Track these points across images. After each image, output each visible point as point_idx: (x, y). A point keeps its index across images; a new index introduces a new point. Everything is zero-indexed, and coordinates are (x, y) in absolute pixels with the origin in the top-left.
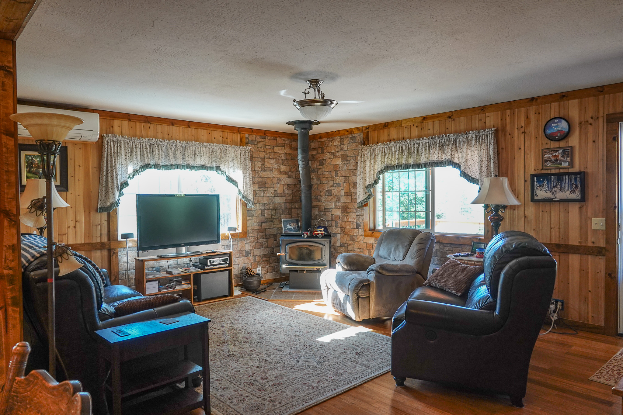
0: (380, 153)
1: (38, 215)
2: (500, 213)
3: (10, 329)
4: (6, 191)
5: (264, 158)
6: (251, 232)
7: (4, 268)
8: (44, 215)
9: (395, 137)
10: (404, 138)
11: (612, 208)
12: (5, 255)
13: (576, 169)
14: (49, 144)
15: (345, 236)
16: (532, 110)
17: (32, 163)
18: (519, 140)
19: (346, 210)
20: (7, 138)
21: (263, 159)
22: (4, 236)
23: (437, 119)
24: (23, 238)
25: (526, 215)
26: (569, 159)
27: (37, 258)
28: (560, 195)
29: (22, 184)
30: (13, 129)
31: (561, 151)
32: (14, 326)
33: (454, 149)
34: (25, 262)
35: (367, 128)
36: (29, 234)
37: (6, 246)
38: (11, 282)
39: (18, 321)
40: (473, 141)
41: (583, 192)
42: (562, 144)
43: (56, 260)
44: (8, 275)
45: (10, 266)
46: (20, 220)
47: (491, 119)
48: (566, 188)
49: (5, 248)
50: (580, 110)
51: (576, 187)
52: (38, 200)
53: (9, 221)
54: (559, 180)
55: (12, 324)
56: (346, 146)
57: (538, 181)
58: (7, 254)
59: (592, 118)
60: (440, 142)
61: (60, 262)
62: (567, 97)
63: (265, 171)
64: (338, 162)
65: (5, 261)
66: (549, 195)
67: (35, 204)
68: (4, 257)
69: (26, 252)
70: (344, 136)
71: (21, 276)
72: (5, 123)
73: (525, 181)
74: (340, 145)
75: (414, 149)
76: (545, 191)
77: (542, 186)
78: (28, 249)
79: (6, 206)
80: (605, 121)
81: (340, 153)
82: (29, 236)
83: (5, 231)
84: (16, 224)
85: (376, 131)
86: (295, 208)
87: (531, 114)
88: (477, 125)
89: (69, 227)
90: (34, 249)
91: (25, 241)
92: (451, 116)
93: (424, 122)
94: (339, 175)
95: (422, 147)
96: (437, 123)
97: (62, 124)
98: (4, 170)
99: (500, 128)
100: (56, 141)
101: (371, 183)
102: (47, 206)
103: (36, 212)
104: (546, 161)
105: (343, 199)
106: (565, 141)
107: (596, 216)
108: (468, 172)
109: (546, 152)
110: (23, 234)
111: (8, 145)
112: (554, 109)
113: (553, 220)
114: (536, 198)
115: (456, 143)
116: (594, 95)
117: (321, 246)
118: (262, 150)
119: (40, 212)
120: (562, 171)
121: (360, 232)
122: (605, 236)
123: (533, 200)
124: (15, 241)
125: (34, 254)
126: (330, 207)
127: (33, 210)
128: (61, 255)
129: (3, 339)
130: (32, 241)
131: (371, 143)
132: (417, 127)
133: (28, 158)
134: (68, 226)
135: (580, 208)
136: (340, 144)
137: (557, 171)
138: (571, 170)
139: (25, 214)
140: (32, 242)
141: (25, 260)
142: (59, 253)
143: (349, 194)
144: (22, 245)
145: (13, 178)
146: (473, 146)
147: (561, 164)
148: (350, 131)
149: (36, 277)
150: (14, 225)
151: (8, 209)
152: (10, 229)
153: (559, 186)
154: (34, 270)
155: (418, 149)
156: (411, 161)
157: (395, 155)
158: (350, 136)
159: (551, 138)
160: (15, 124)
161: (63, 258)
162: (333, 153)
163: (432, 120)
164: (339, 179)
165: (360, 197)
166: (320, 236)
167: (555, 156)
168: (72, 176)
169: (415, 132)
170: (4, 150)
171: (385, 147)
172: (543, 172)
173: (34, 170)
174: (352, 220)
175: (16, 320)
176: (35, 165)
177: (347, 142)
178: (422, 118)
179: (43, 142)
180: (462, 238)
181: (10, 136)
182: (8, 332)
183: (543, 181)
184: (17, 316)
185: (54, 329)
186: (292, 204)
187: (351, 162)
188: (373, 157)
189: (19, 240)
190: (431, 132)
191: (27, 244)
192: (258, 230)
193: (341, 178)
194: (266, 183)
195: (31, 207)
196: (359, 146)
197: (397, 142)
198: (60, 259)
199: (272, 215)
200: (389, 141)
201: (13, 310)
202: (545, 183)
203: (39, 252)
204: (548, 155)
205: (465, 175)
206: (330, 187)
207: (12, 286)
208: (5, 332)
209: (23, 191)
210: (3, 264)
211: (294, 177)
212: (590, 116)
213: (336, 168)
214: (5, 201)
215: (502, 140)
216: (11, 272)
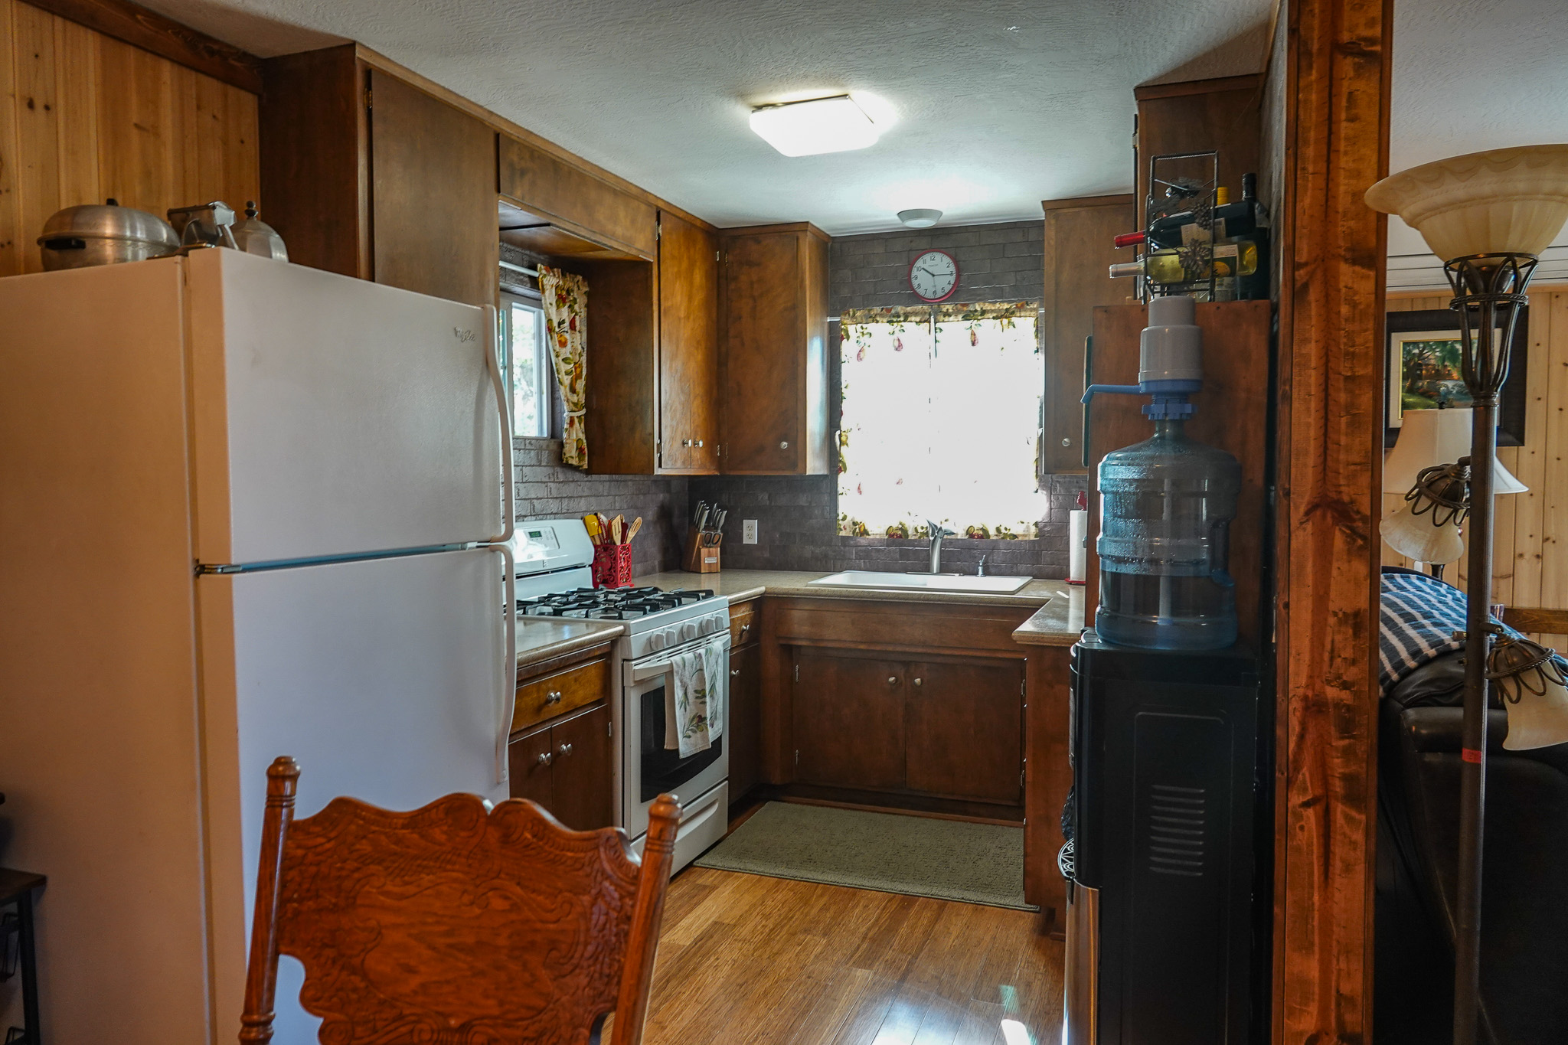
1: (1438, 523)
3: (1338, 872)
4: (1343, 440)
7: (1329, 682)
8: (1458, 521)
12: (1333, 641)
14: (1493, 269)
17: (1420, 365)
20: (1354, 272)
22: (1332, 581)
24: (1387, 583)
27: (1426, 662)
29: (1391, 426)
30: (1372, 241)
32: (1348, 868)
34: (1388, 667)
36: (1405, 572)
37: (1335, 614)
38: (1346, 729)
39: (1360, 854)
43: (1497, 688)
44: (1338, 705)
45: (1345, 678)
46: (1380, 536)
49: (1332, 620)
52: (1441, 471)
53: (1347, 536)
55: (1342, 860)
58: (1338, 638)
61: (1511, 701)
65: (1332, 659)
67: (1431, 484)
68: (1328, 646)
69: (1394, 633)
71: (1374, 714)
72: (1352, 223)
78: (1400, 621)
79: (1343, 489)
82: (1402, 577)
83: (1335, 565)
84: (1368, 544)
89: (1521, 555)
90: (1418, 627)
91: (1392, 591)
97: (1548, 186)
98: (1340, 374)
100: (1520, 255)
102: (1470, 492)
103: (1432, 508)
110: (1386, 570)
111: (1356, 293)
119: (1447, 511)
124: (1363, 603)
125: (1417, 645)
127: (1424, 502)
128: (1516, 676)
129: (1316, 898)
130: (1411, 596)
133: (1409, 352)
134: (1518, 551)
139: (1398, 516)
140: (1411, 600)
141: (1390, 661)
142: (1509, 666)
144: (1383, 607)
145: (1366, 399)
149: (1424, 732)
150: (1361, 548)
151: (1346, 499)
152: (1349, 561)
154: (1416, 703)
160: (1382, 220)
161: (1523, 687)
168: (1539, 399)
170: (1344, 310)
173: (1424, 384)
175: (1355, 849)
176: (1427, 370)
179: (1469, 266)
181: (1363, 266)
182: (1330, 881)
184: (1359, 836)
185: (1478, 928)
189: (1375, 589)
191: (1395, 603)
195: (1419, 495)
198: (1511, 688)
201: (1349, 819)
203: (1436, 643)
207: (1347, 742)
208: (1322, 878)
209: (1391, 444)
210: (1326, 668)
214: (1339, 473)
216: (1346, 696)
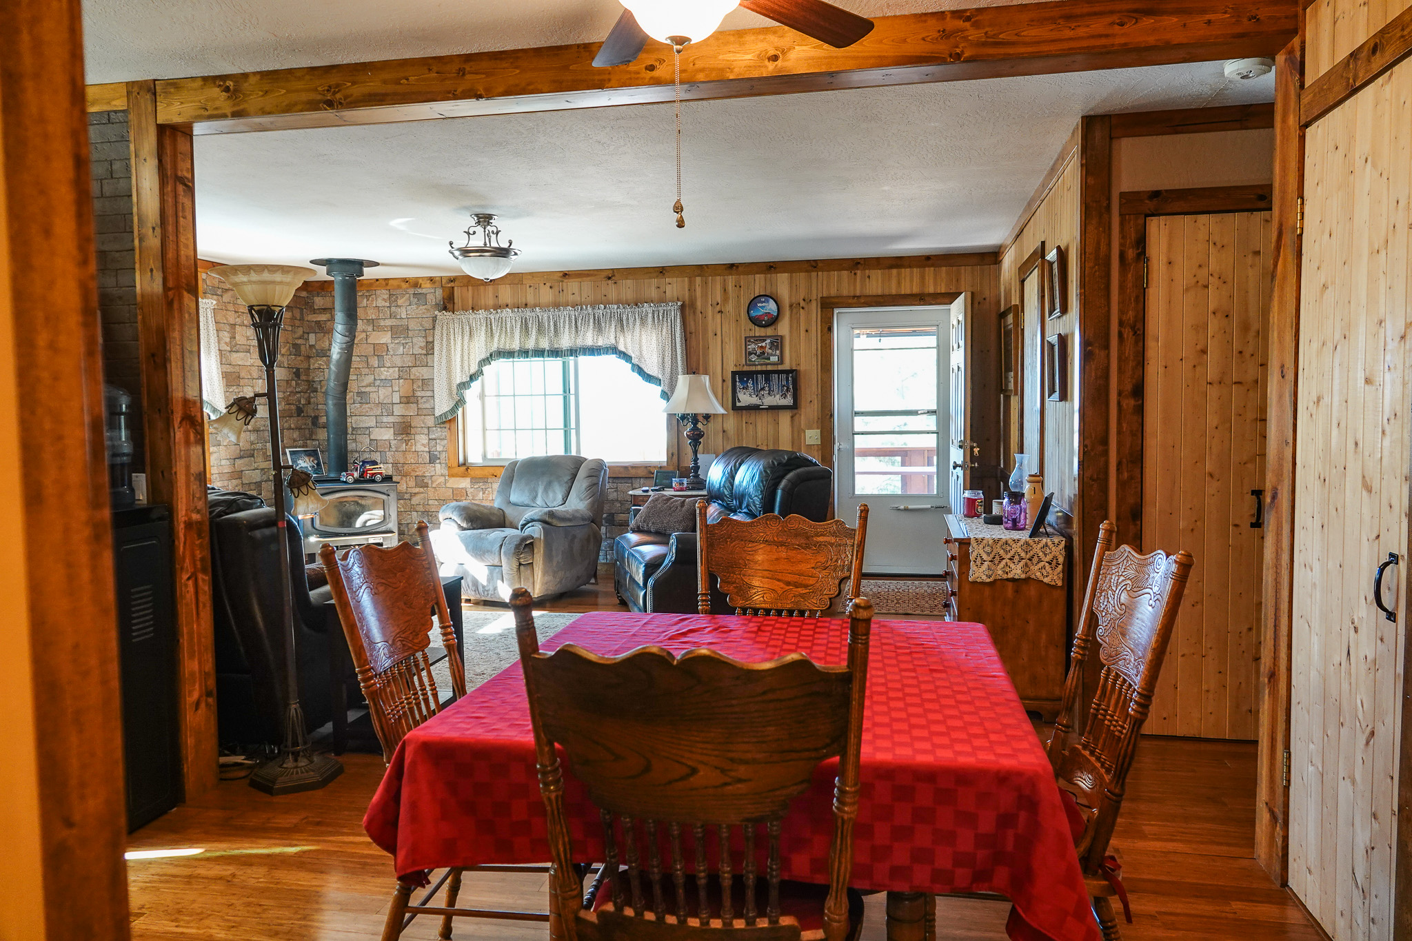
0: (484, 328)
2: (700, 426)
3: (201, 609)
5: (235, 325)
6: (218, 479)
7: (193, 511)
9: (509, 301)
10: (526, 305)
11: (828, 417)
12: (193, 490)
13: (786, 366)
15: (404, 478)
16: (731, 280)
18: (713, 322)
19: (405, 429)
21: (233, 326)
22: (191, 458)
23: (589, 278)
25: (725, 429)
26: (778, 352)
28: (769, 401)
31: (768, 341)
33: (619, 329)
35: (452, 280)
37: (193, 476)
38: (199, 534)
39: (208, 598)
40: (650, 319)
41: (796, 397)
42: (769, 331)
44: (196, 522)
45: (197, 508)
47: (675, 287)
48: (776, 391)
49: (192, 479)
50: (791, 287)
51: (788, 390)
53: (194, 433)
54: (767, 380)
55: (202, 603)
56: (403, 310)
57: (741, 381)
58: (195, 487)
59: (804, 300)
60: (594, 317)
62: (775, 268)
63: (237, 352)
64: (385, 338)
65: (193, 499)
66: (754, 400)
68: (191, 492)
70: (399, 292)
73: (724, 381)
74: (390, 307)
75: (549, 324)
76: (751, 395)
77: (746, 388)
80: (819, 305)
81: (389, 322)
83: (192, 449)
84: (201, 439)
85: (470, 288)
86: (290, 428)
87: (730, 288)
88: (653, 295)
92: (611, 275)
93: (565, 281)
94: (388, 365)
95: (564, 322)
96: (587, 285)
99: (687, 303)
101: (464, 380)
104: (750, 354)
105: (398, 410)
106: (773, 327)
107: (810, 428)
108: (642, 366)
109: (749, 341)
112: (758, 284)
113: (759, 434)
114: (738, 404)
115: (621, 320)
116: (807, 271)
117: (384, 497)
118: (231, 307)
120: (769, 368)
121: (439, 468)
122: (820, 452)
123: (735, 408)
126: (367, 425)
131: (460, 308)
132: (551, 287)
135: (792, 417)
136: (388, 304)
137: (764, 368)
138: (780, 367)
143: (412, 399)
146: (650, 326)
147: (769, 359)
148: (415, 283)
153: (767, 389)
155: (555, 325)
156: (545, 344)
157: (512, 333)
158: (411, 291)
159: (756, 321)
162: (371, 322)
163: (579, 280)
164: (388, 371)
165: (442, 405)
166: (378, 477)
167: (762, 347)
169: (547, 295)
171: (492, 317)
172: (746, 368)
174: (419, 448)
175: (206, 595)
177: (404, 302)
178: (561, 274)
180: (632, 467)
182: (199, 616)
183: (747, 381)
184: (207, 588)
186: (285, 420)
187: (415, 340)
188: (468, 333)
190: (577, 298)
192: (228, 475)
193: (391, 370)
194: (239, 377)
196: (436, 312)
197: (516, 310)
199: (252, 443)
200: (497, 307)
202: (750, 384)
204: (753, 346)
205: (640, 371)
206: (366, 386)
207: (200, 541)
208: (196, 615)
210: (191, 504)
211: (286, 365)
212: (802, 297)
213: (379, 351)
215: (690, 319)
216: (198, 517)
